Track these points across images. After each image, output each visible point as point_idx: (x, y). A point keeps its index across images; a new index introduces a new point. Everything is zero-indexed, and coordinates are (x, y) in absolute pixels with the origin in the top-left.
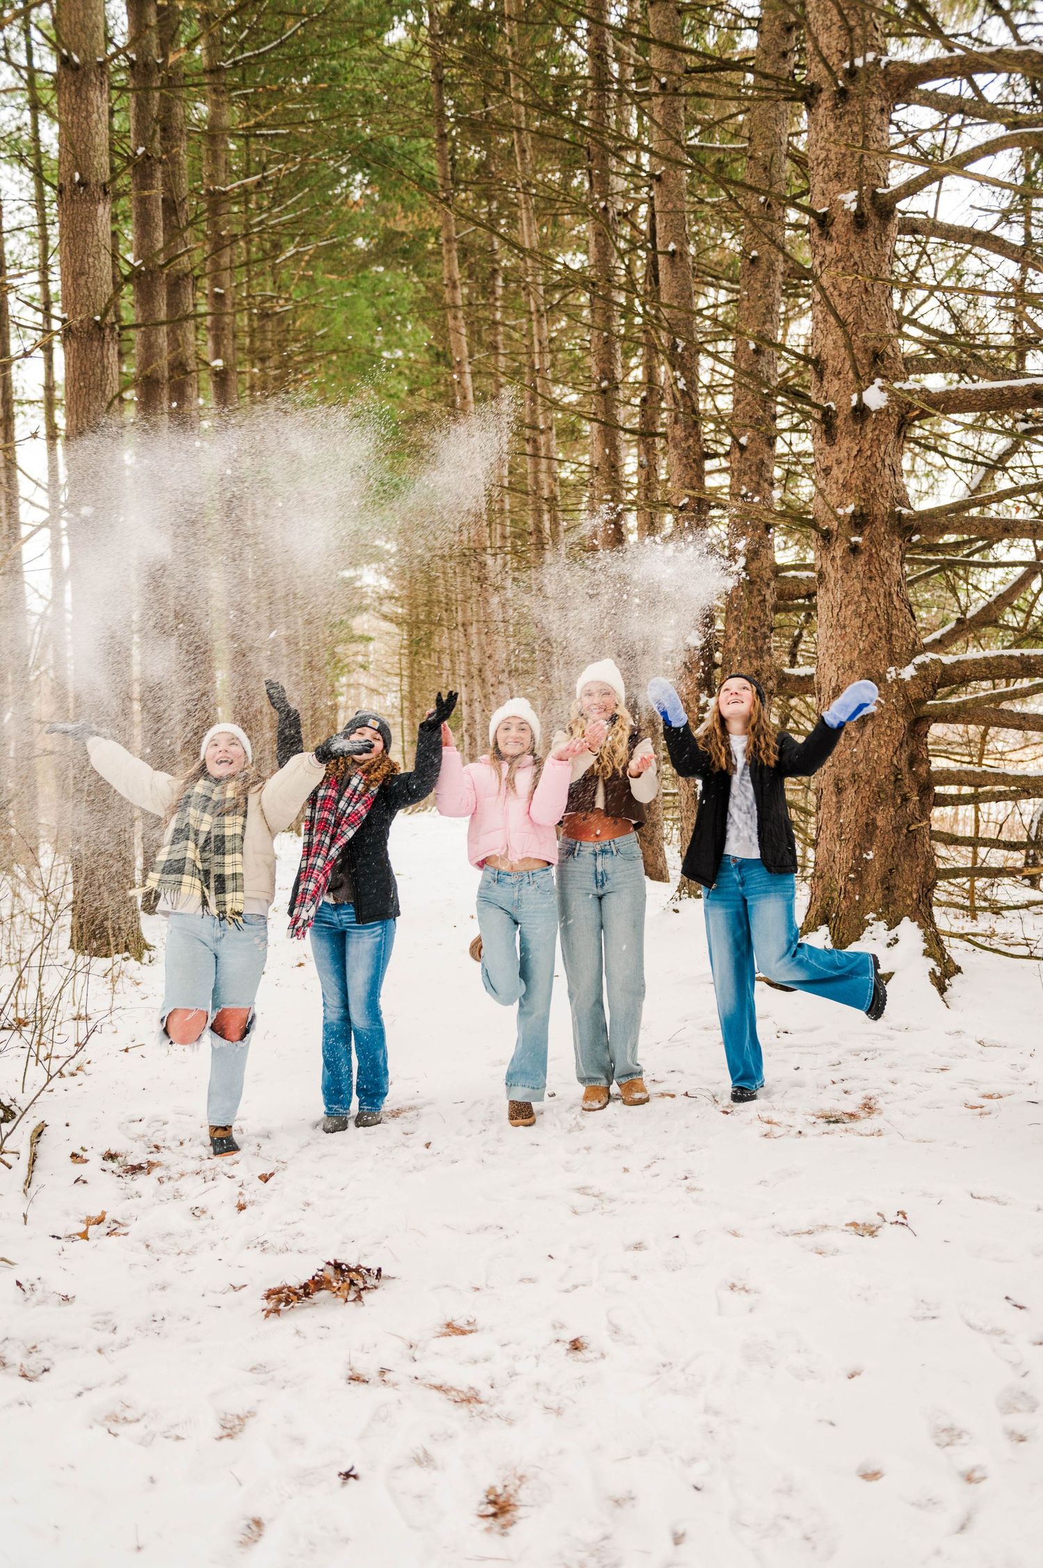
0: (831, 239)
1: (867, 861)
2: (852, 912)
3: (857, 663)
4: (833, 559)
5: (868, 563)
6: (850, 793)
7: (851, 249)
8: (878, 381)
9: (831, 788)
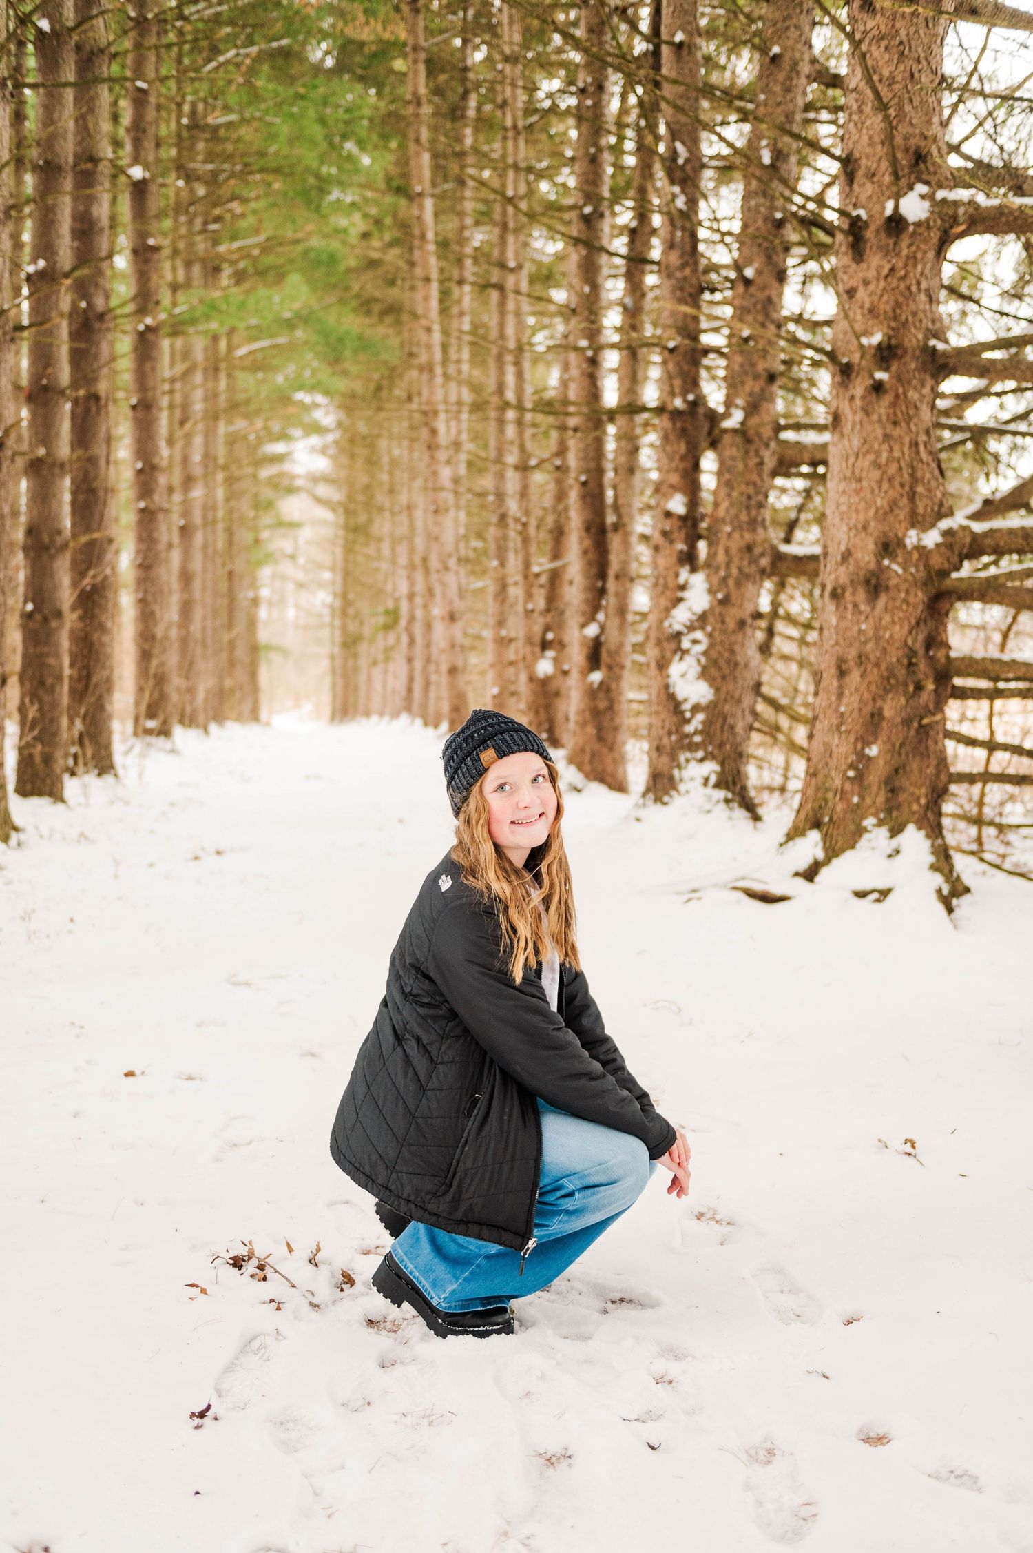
0: (874, 12)
1: (869, 758)
2: (849, 817)
3: (872, 524)
4: (852, 398)
5: (894, 404)
6: (854, 677)
7: (898, 25)
8: (921, 188)
9: (833, 671)
